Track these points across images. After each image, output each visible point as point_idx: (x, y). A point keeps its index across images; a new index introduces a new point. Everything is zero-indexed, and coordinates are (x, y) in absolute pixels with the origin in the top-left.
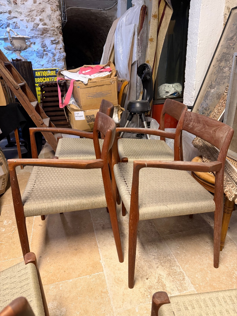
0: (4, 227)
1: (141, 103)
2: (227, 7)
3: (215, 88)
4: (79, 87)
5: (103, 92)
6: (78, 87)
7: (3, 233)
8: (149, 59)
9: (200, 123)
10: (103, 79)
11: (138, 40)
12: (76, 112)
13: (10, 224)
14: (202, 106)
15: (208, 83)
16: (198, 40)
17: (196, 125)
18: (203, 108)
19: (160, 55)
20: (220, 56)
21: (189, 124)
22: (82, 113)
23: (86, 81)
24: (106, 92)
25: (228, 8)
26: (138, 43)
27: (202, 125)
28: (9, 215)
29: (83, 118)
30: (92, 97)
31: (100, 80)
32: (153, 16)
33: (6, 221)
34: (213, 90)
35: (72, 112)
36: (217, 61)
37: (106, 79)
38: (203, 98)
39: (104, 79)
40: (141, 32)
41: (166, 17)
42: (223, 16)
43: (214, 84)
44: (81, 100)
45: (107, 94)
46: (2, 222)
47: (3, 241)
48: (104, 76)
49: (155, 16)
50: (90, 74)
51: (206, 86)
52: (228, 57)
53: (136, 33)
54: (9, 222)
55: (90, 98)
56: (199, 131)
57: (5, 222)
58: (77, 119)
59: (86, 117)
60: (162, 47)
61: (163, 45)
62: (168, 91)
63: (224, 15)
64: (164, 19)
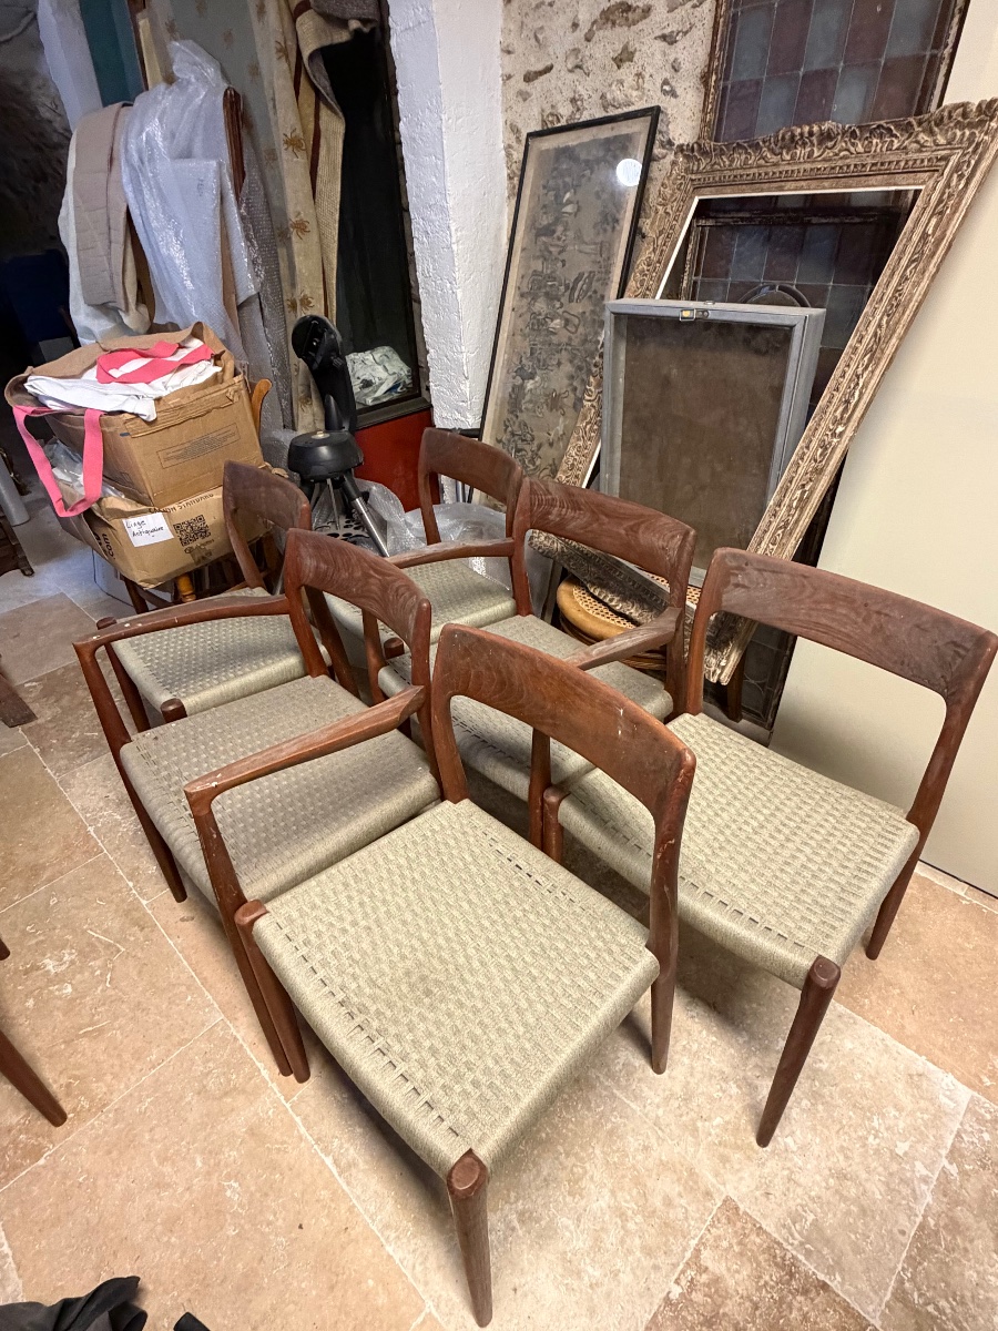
0: (59, 979)
1: (335, 446)
2: (508, 123)
3: (537, 378)
4: (128, 434)
5: (215, 434)
6: (122, 435)
7: (74, 1000)
8: (307, 292)
9: (580, 509)
10: (201, 393)
11: (242, 218)
12: (132, 521)
13: (72, 962)
15: (509, 361)
16: (453, 229)
17: (570, 514)
18: (513, 434)
19: (335, 272)
20: (526, 280)
21: (549, 513)
22: (156, 520)
23: (147, 410)
24: (221, 432)
25: (515, 130)
26: (245, 229)
28: (41, 938)
29: (167, 534)
30: (178, 457)
31: (193, 397)
32: (286, 142)
33: (50, 958)
34: (531, 381)
35: (114, 522)
36: (522, 295)
37: (211, 390)
38: (507, 407)
39: (207, 391)
40: (245, 189)
41: (328, 144)
42: (503, 152)
43: (531, 364)
44: (144, 478)
45: (225, 438)
46: (38, 968)
48: (201, 380)
49: (294, 143)
50: (144, 376)
51: (505, 371)
52: (551, 286)
53: (231, 196)
54: (67, 958)
55: (173, 462)
57: (50, 965)
58: (138, 542)
59: (177, 528)
60: (335, 246)
61: (336, 238)
62: (367, 377)
63: (505, 149)
64: (323, 152)
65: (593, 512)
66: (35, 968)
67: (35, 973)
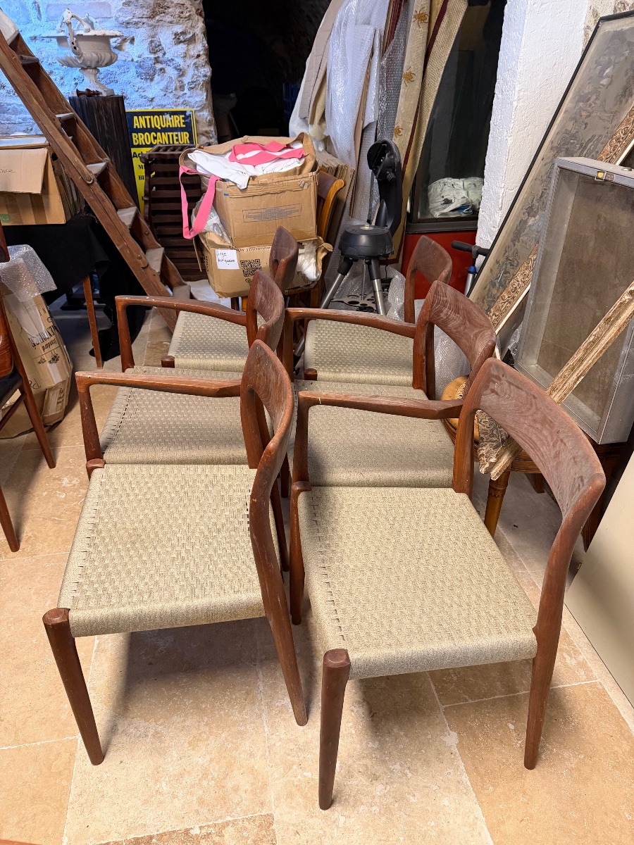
0: (64, 490)
1: (374, 238)
2: (592, 8)
3: (537, 217)
4: (228, 195)
5: (283, 208)
6: (225, 195)
7: (62, 502)
8: (400, 125)
9: (458, 313)
10: (283, 178)
11: (381, 68)
12: (219, 251)
13: (74, 485)
14: (507, 254)
15: (526, 199)
16: (517, 89)
17: (453, 315)
18: (507, 259)
19: (430, 113)
20: (559, 136)
21: (441, 312)
22: (232, 254)
23: (242, 182)
24: (288, 207)
25: (595, 13)
26: (381, 76)
27: (461, 318)
28: (72, 467)
29: (235, 266)
30: (255, 217)
31: (276, 180)
32: (415, 17)
33: (68, 478)
34: (533, 219)
35: (211, 250)
36: (552, 149)
37: (290, 177)
38: (511, 236)
39: (286, 178)
40: (390, 48)
41: (450, 17)
42: (583, 32)
43: (537, 204)
44: (232, 225)
45: (290, 213)
46: (60, 480)
47: (62, 518)
48: (285, 170)
49: (420, 17)
50: (254, 162)
51: (521, 207)
52: (572, 144)
53: (377, 52)
54: (74, 482)
55: (252, 219)
56: (455, 329)
57: (65, 481)
58: (221, 266)
59: (242, 263)
60: (435, 94)
61: (437, 88)
62: (449, 198)
63: (585, 29)
64: (443, 25)
65: (464, 317)
66: (59, 479)
67: (57, 481)
